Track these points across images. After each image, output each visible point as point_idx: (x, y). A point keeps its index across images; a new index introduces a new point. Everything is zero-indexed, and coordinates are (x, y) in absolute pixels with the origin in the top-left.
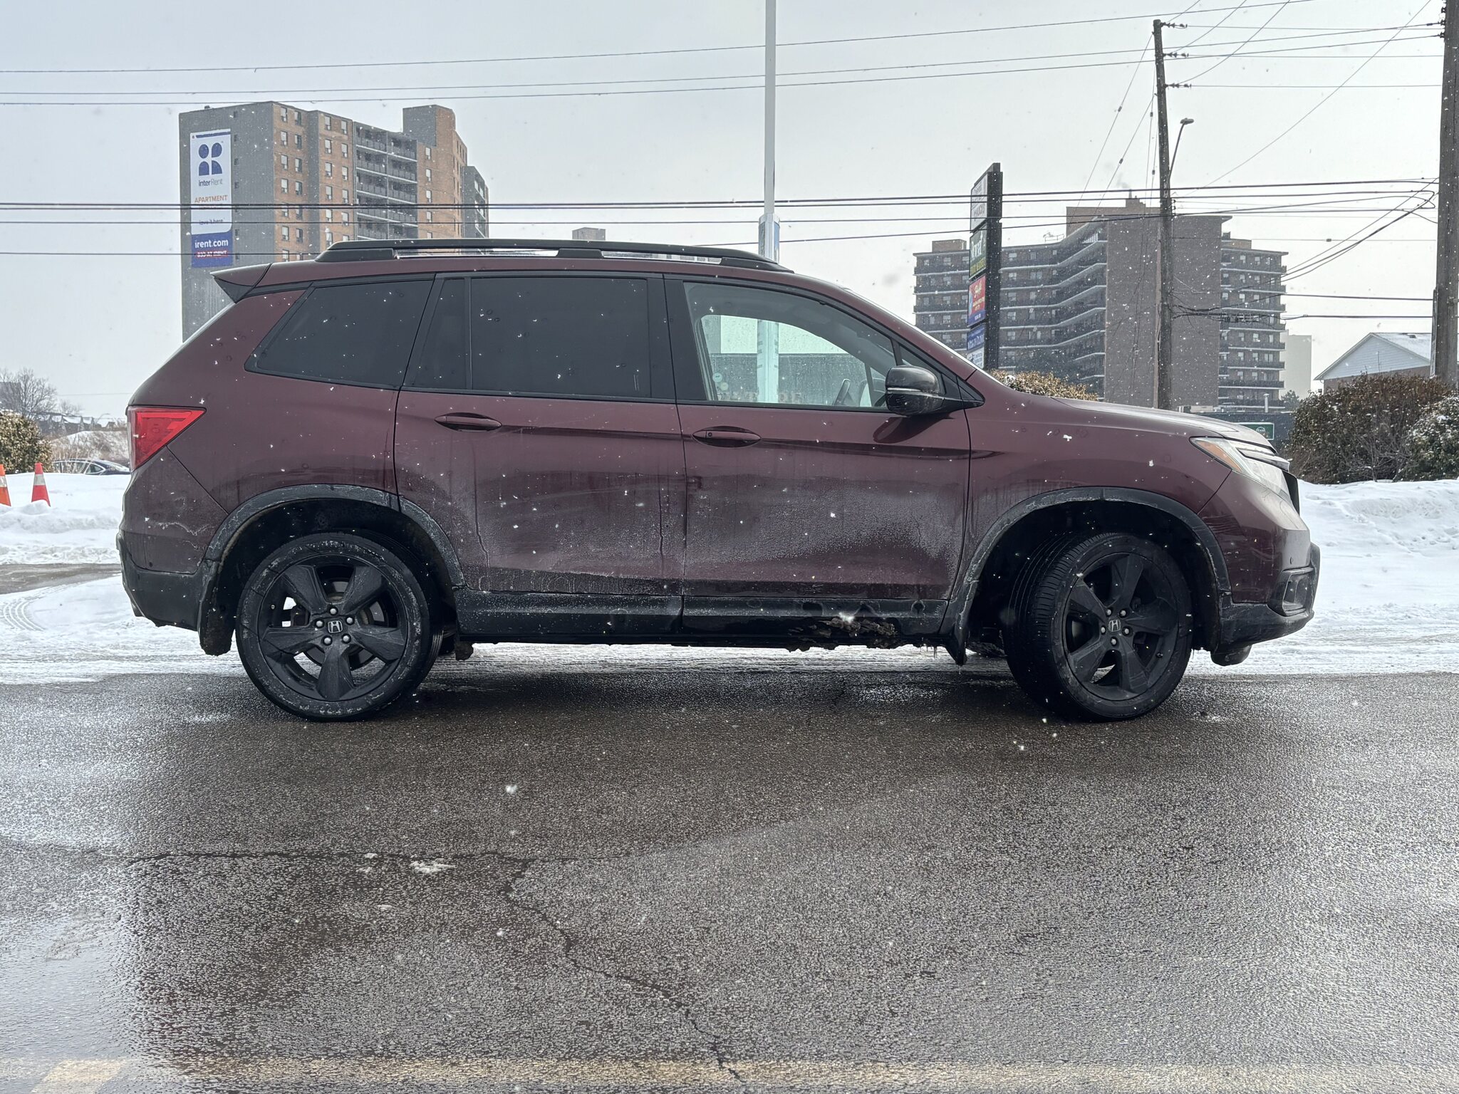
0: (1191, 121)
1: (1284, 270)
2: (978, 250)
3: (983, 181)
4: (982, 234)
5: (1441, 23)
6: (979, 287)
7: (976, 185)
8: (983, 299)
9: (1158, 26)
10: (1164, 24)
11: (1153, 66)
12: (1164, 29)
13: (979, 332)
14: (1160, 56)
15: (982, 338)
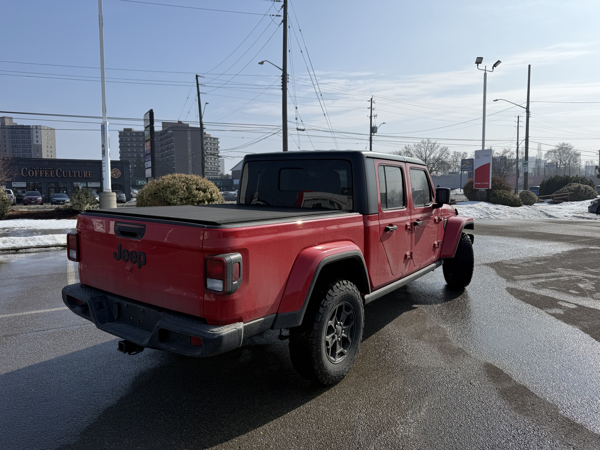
0: (208, 103)
1: (219, 142)
2: (147, 133)
3: (148, 114)
4: (148, 129)
5: (282, 86)
6: (148, 144)
7: (145, 114)
8: (150, 147)
9: (197, 76)
10: (199, 76)
11: (196, 88)
12: (199, 78)
13: (149, 156)
14: (198, 85)
15: (150, 158)
